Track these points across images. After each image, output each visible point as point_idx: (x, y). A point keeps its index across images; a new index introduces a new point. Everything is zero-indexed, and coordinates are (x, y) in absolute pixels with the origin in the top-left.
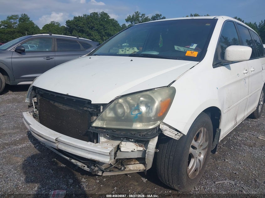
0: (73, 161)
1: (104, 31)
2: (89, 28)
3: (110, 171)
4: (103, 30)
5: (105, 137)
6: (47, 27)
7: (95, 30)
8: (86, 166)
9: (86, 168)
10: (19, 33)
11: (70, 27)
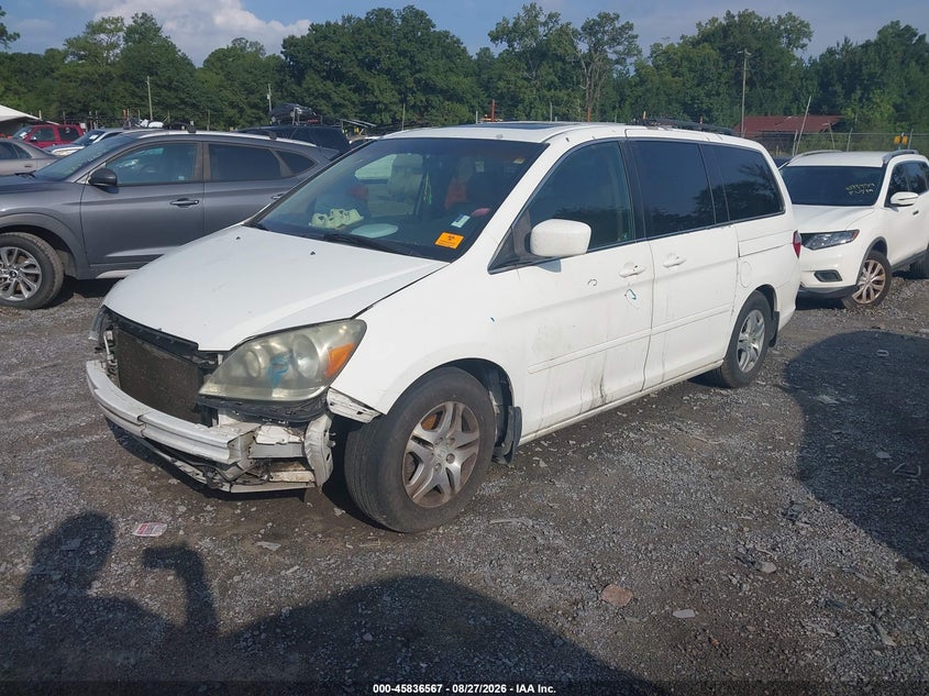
0: (178, 463)
1: (412, 75)
2: (361, 63)
3: (244, 483)
4: (407, 72)
5: (229, 414)
6: (219, 59)
7: (380, 71)
8: (201, 474)
9: (201, 478)
10: (124, 80)
11: (297, 62)
